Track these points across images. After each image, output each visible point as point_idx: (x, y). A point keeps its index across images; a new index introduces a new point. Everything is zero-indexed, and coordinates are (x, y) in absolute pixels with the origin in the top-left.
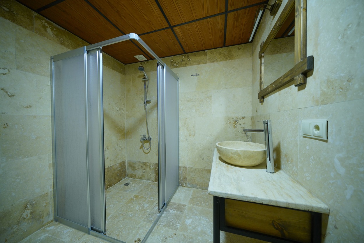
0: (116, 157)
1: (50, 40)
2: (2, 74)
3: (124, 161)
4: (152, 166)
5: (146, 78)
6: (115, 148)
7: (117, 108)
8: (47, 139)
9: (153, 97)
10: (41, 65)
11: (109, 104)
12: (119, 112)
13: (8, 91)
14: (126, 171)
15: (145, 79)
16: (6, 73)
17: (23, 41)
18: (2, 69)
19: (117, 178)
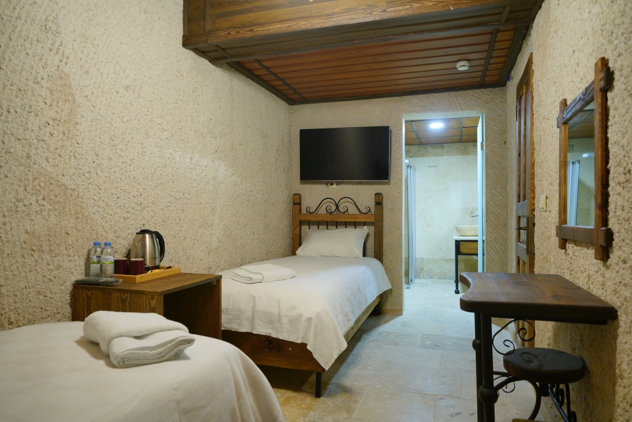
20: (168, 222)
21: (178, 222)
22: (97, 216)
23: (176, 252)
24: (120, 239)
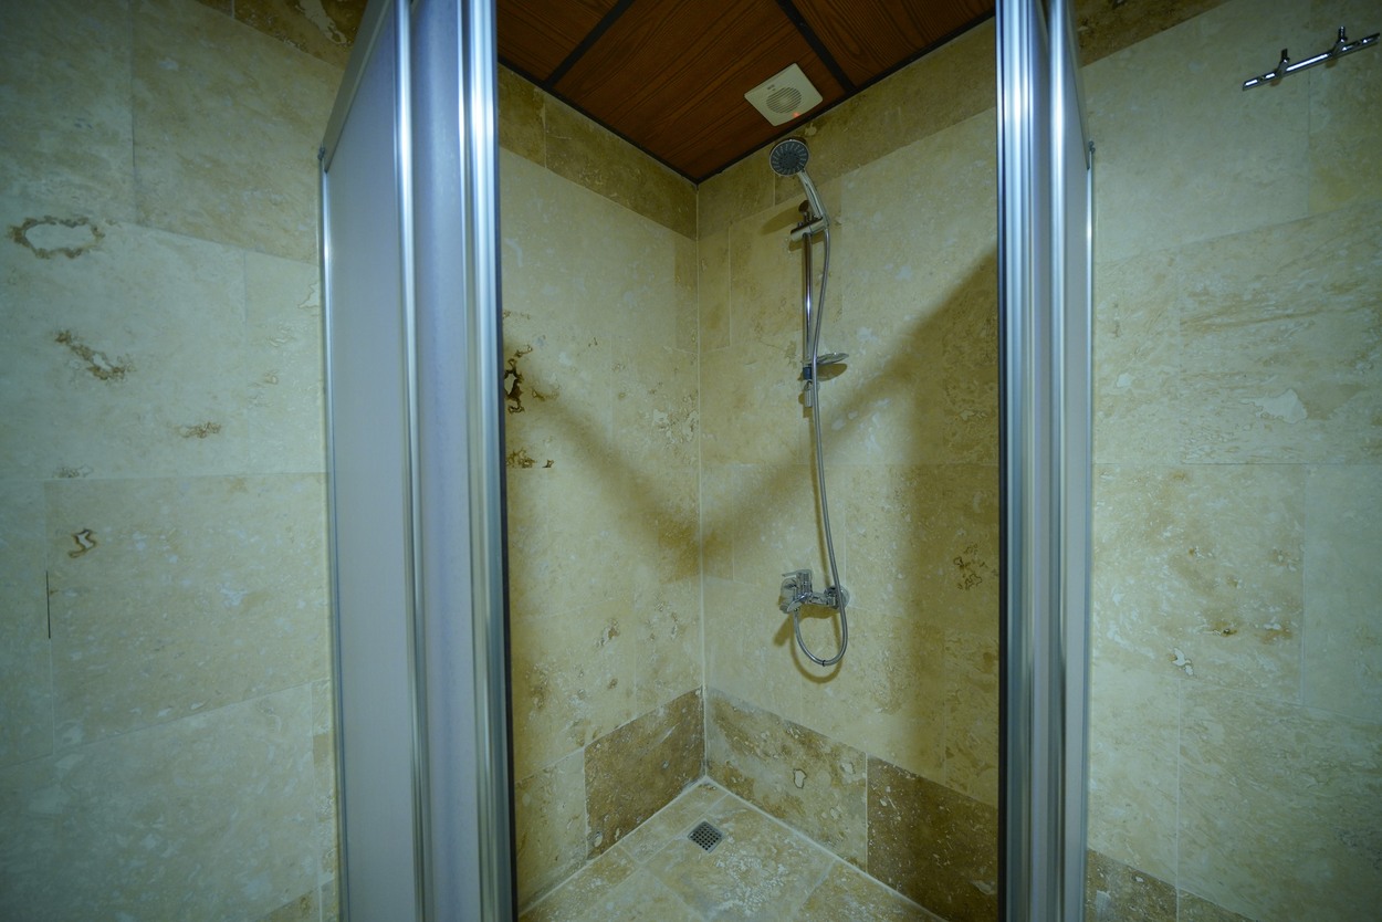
0: (656, 672)
1: (318, 55)
2: (61, 250)
3: (693, 693)
4: (848, 768)
5: (816, 220)
6: (649, 625)
7: (659, 417)
8: (302, 604)
9: (864, 331)
10: (273, 196)
11: (621, 396)
12: (669, 434)
13: (92, 348)
14: (702, 741)
15: (807, 230)
16: (80, 244)
17: (172, 66)
18: (59, 227)
19: (660, 783)
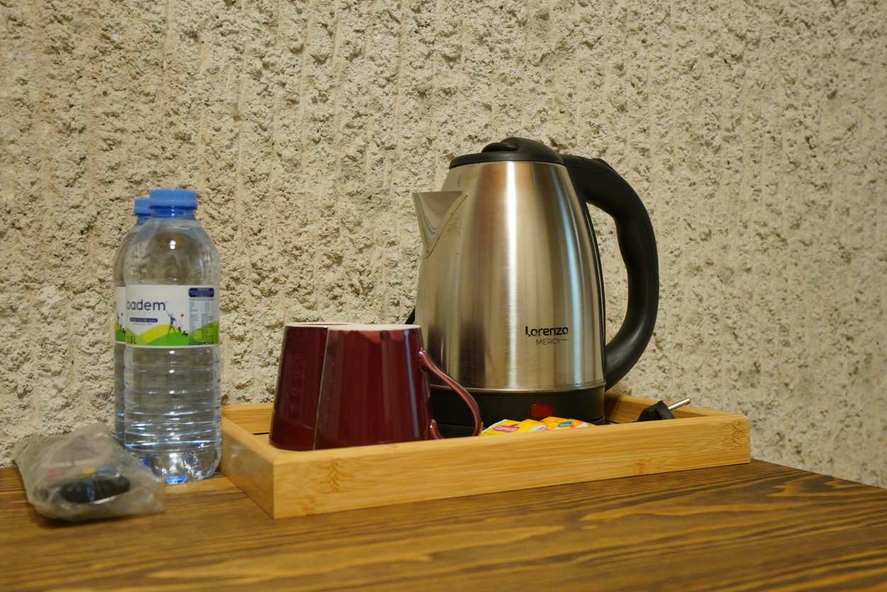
20: (732, 149)
21: (801, 157)
22: (213, 53)
23: (784, 329)
24: (386, 216)
